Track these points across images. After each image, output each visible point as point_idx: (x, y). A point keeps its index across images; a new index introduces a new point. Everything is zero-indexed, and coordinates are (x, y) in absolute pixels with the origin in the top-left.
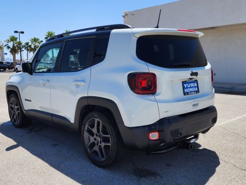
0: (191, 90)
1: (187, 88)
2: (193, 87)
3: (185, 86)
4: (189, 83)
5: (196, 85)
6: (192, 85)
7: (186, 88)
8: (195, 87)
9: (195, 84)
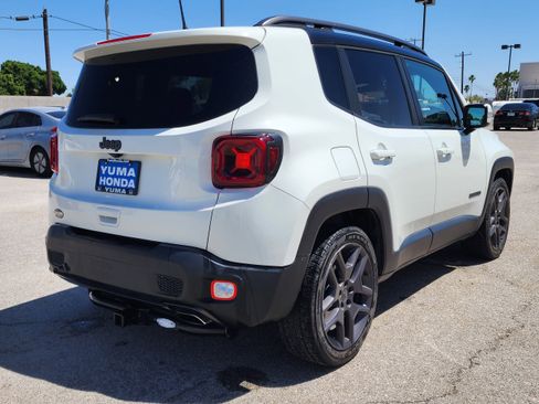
0: (116, 182)
1: (107, 175)
2: (123, 177)
3: (104, 170)
4: (112, 165)
5: (132, 172)
6: (122, 171)
7: (103, 176)
8: (129, 178)
9: (132, 170)
